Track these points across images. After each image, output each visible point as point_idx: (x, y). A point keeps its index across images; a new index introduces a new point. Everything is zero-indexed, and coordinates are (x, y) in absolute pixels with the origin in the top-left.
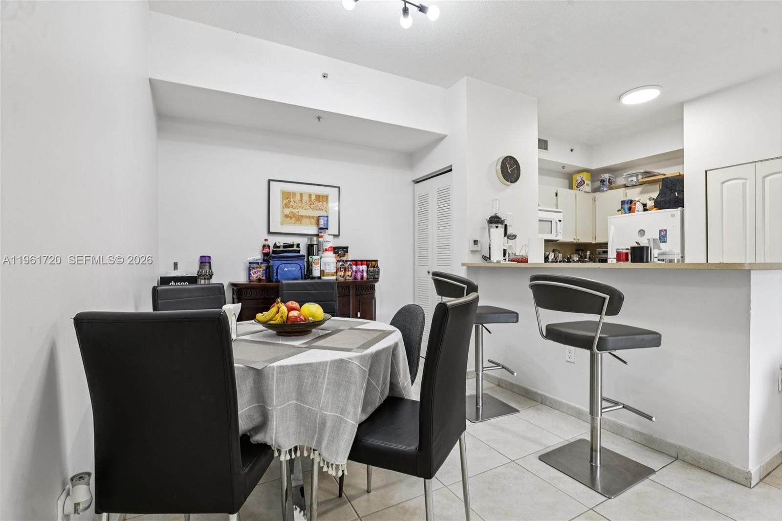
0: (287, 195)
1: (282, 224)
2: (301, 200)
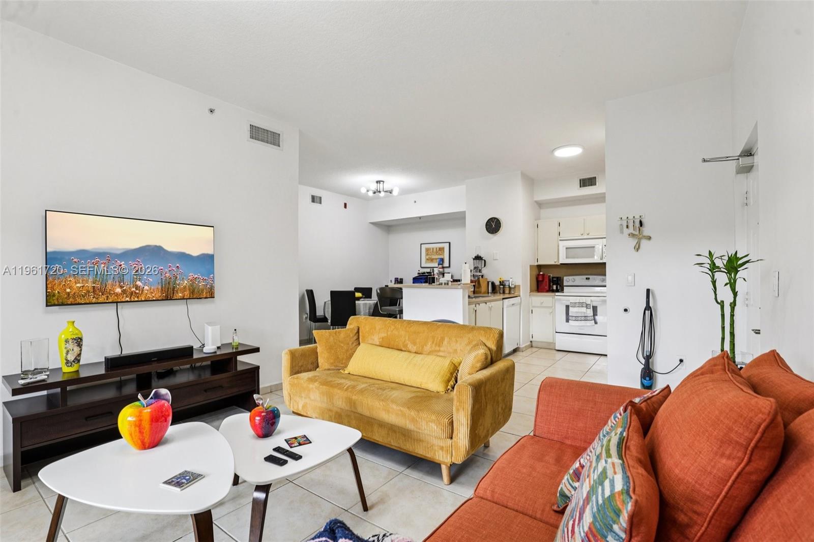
0: (427, 250)
1: (426, 263)
2: (433, 252)
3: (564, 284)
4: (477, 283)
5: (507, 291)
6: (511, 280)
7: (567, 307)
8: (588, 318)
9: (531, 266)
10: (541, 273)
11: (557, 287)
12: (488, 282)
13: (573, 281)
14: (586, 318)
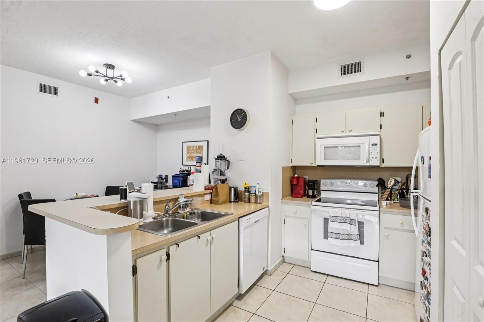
1: (187, 161)
2: (193, 150)
3: (321, 189)
4: (214, 190)
5: (253, 199)
6: (258, 186)
7: (326, 220)
8: (353, 237)
9: (283, 168)
10: (296, 175)
11: (313, 193)
12: (230, 188)
13: (331, 186)
14: (349, 237)
